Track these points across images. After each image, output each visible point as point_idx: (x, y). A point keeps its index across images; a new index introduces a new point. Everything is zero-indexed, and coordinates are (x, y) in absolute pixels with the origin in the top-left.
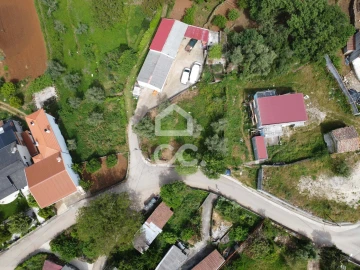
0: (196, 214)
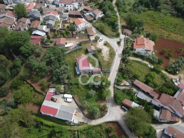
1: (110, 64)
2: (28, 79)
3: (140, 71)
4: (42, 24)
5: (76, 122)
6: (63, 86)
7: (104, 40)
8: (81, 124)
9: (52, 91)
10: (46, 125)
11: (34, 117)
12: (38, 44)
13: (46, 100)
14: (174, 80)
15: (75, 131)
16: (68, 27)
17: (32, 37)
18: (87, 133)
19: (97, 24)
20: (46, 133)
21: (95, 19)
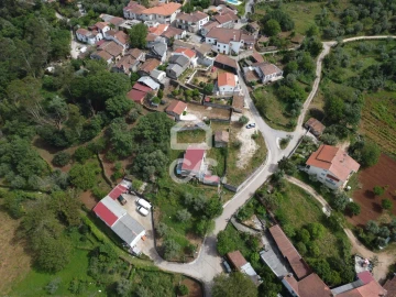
0: (243, 236)
1: (242, 176)
2: (101, 153)
3: (298, 213)
4: (160, 69)
5: (137, 251)
6: (145, 184)
7: (257, 128)
8: (142, 257)
9: (125, 186)
10: (93, 234)
11: (83, 214)
12: (139, 102)
13: (111, 196)
14: (357, 259)
15: (129, 264)
16: (201, 85)
17: (137, 86)
18: (145, 277)
19: (260, 93)
20: (89, 246)
21: (260, 82)
